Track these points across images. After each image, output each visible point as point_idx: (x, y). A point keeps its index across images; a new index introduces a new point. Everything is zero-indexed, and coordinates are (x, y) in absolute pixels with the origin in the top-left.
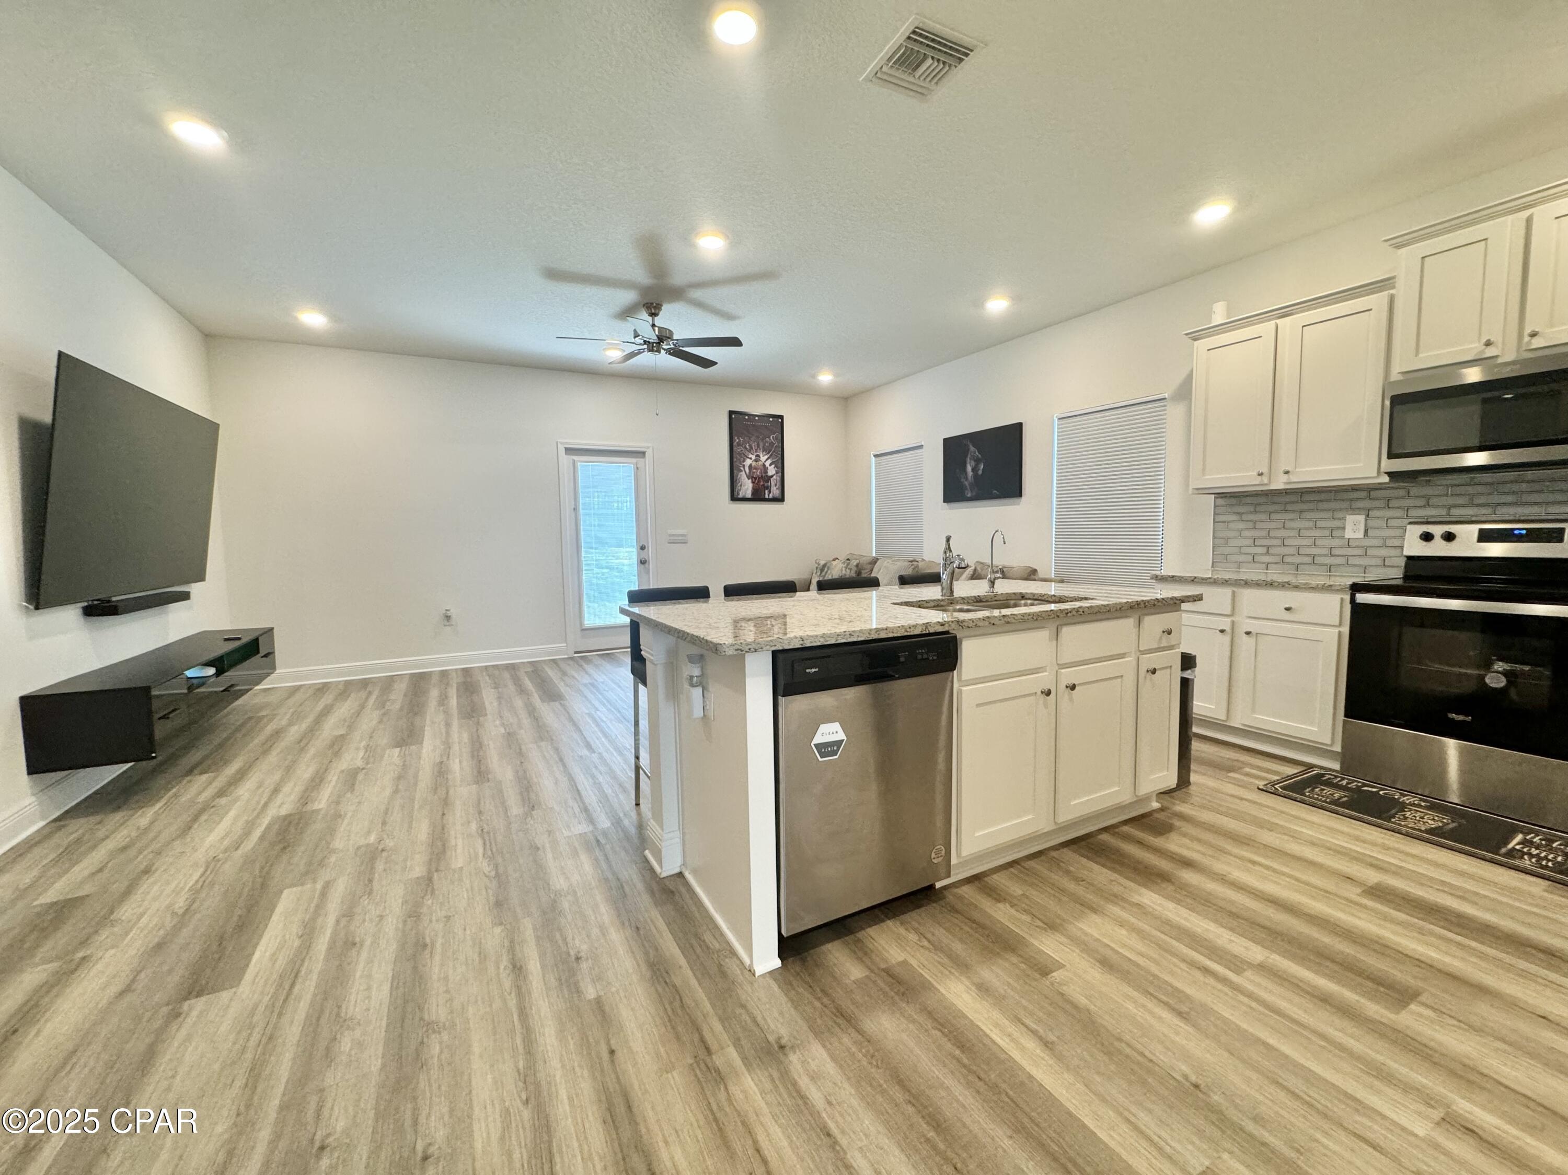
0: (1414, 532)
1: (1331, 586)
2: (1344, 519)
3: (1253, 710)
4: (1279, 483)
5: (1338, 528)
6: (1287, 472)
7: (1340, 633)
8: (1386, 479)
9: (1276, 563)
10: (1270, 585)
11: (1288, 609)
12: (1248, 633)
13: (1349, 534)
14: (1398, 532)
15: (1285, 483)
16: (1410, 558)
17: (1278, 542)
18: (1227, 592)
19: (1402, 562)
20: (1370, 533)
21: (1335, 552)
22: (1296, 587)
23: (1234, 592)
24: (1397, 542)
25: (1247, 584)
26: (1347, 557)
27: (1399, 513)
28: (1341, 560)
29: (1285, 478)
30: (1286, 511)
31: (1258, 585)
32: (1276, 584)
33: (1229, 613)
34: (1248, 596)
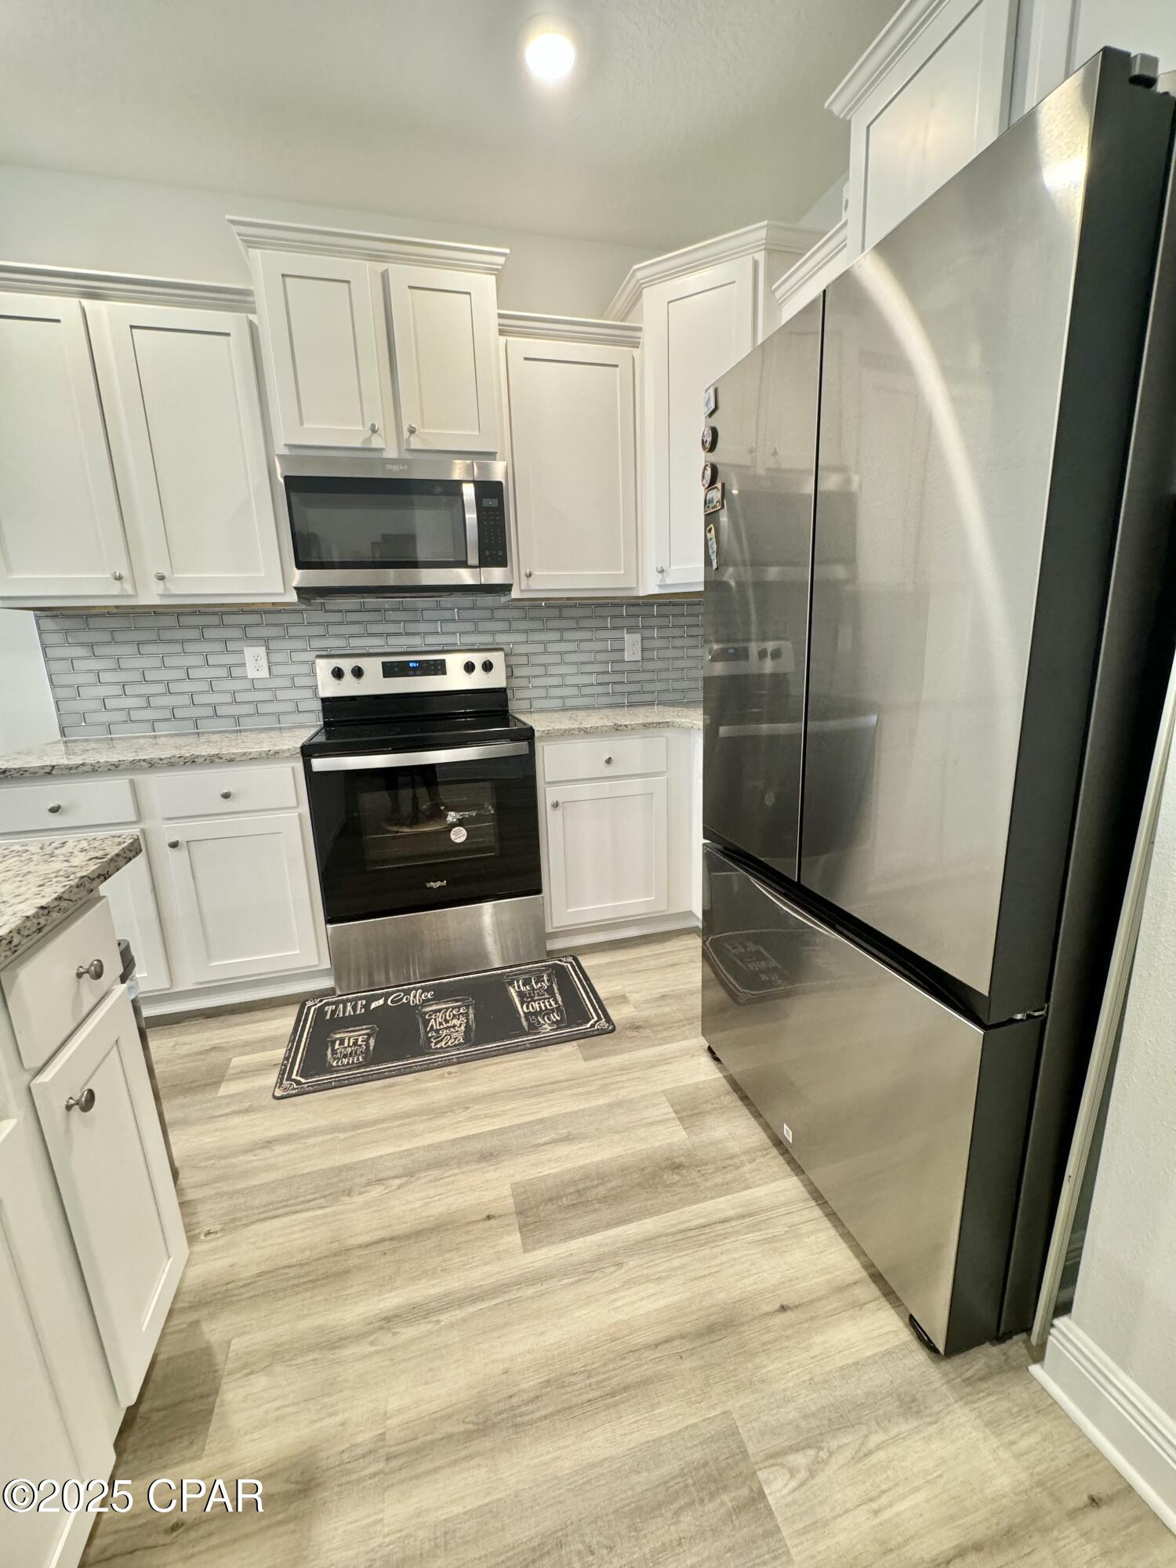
0: (324, 667)
1: (277, 753)
2: (242, 652)
3: (210, 957)
4: (151, 595)
5: (237, 665)
6: (162, 578)
7: (300, 816)
8: (293, 597)
9: (165, 720)
10: (192, 762)
11: (226, 796)
12: (174, 845)
13: (251, 673)
14: (305, 669)
15: (161, 596)
16: (324, 700)
17: (161, 688)
18: (119, 785)
19: (318, 705)
20: (275, 670)
21: (240, 697)
22: (231, 760)
23: (132, 783)
24: (307, 681)
25: (152, 765)
26: (256, 703)
27: (301, 644)
28: (248, 709)
29: (159, 587)
30: (162, 641)
31: (171, 764)
32: (200, 760)
33: (134, 819)
34: (154, 784)
